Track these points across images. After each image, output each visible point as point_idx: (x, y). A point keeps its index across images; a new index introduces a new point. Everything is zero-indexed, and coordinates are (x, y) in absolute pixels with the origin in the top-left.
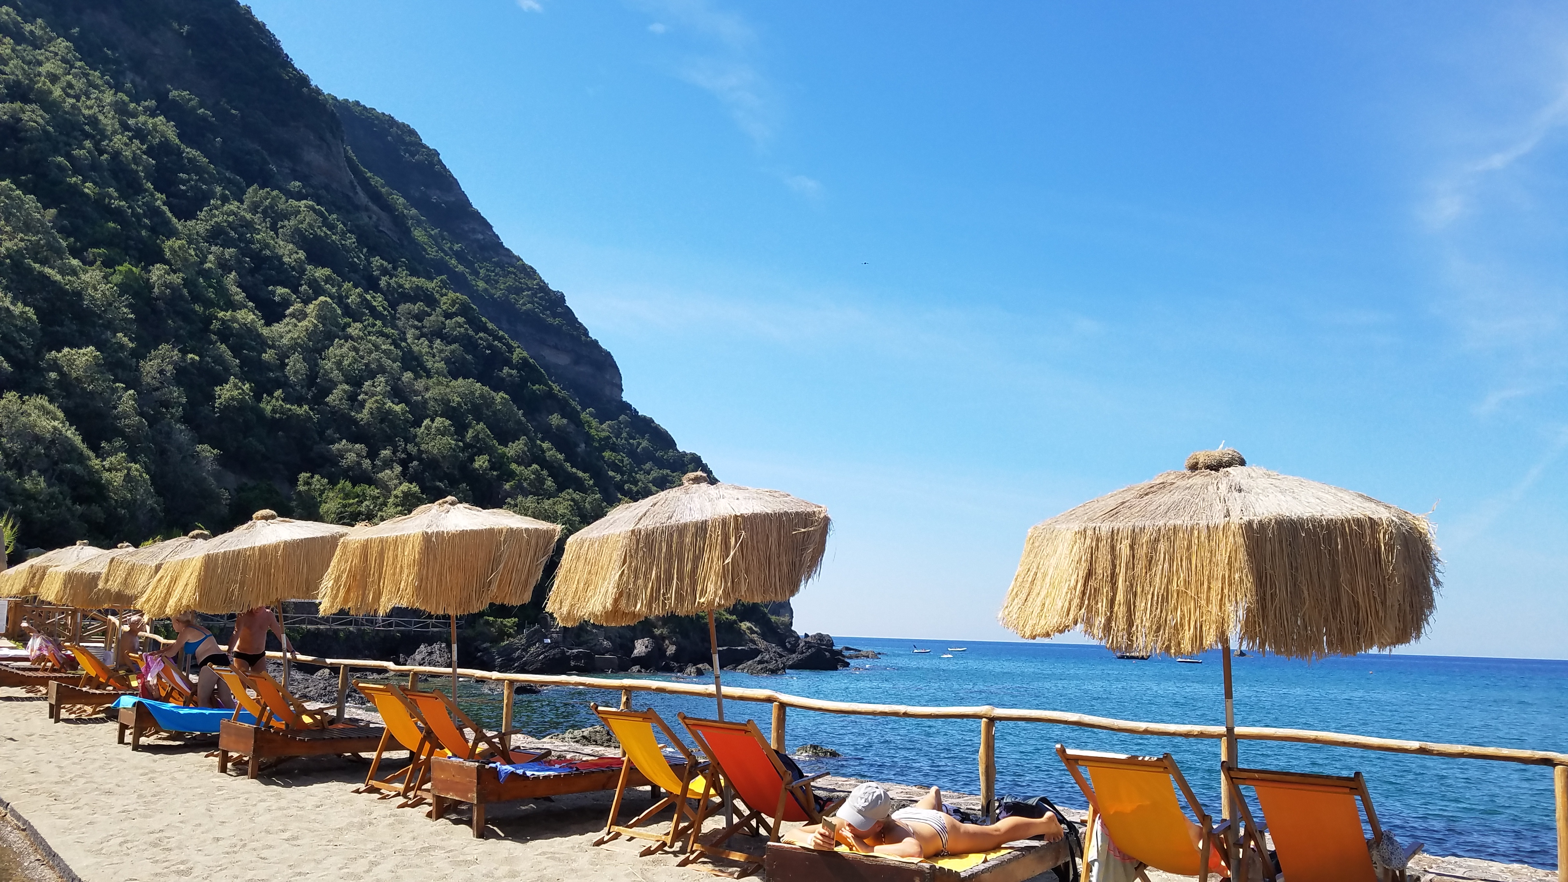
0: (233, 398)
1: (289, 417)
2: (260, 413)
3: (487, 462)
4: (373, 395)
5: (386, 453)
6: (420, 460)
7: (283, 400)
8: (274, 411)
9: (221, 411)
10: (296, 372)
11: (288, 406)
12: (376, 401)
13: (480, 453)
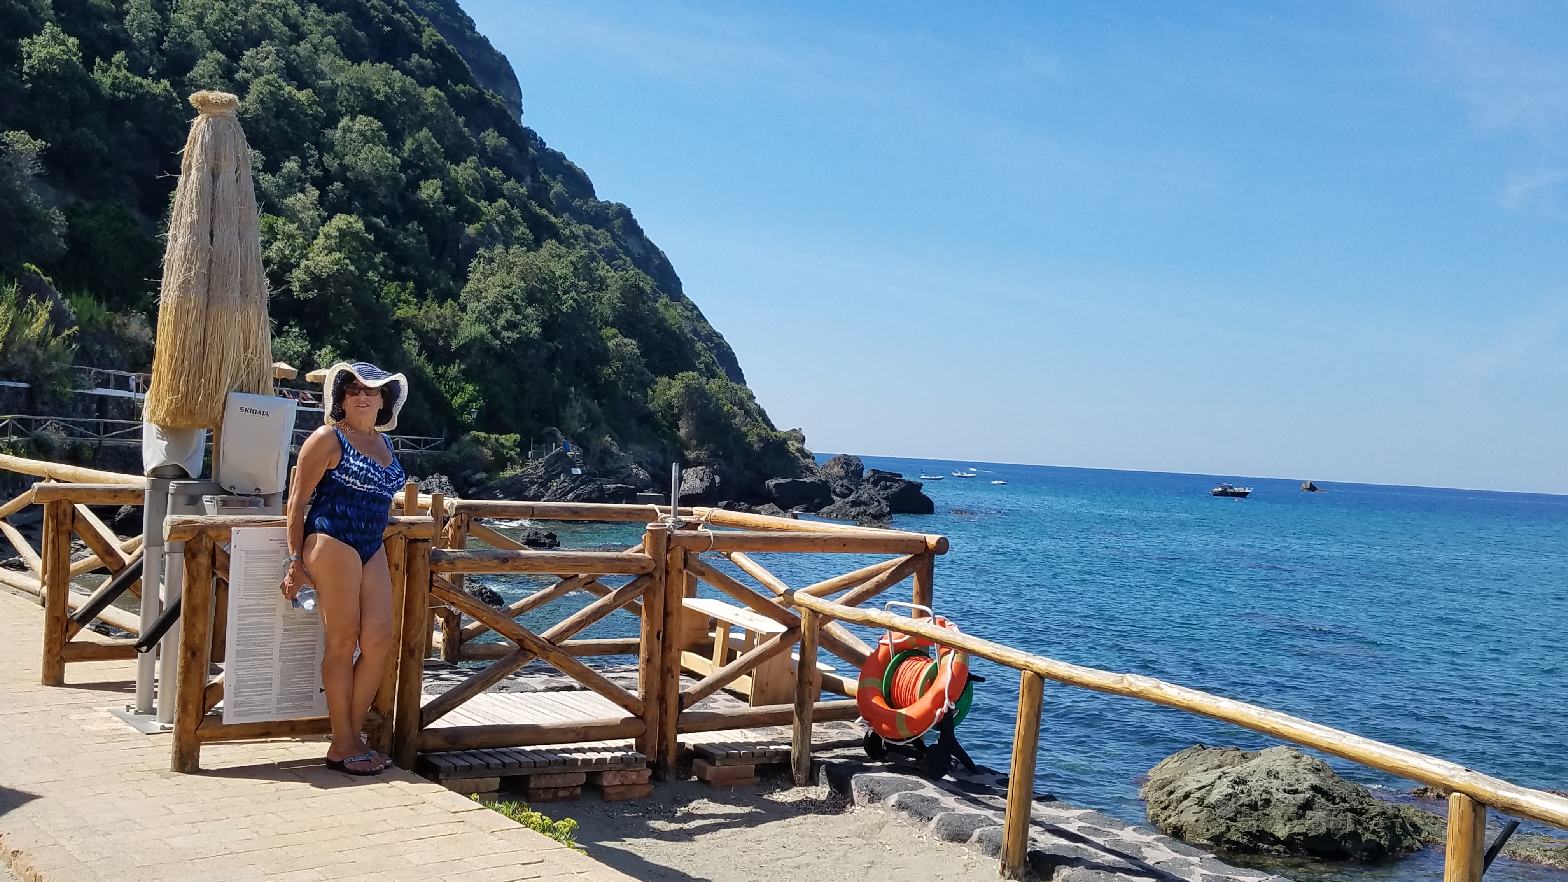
0: (52, 59)
1: (141, 98)
2: (94, 88)
3: (439, 191)
4: (258, 73)
5: (292, 165)
6: (345, 180)
7: (128, 69)
8: (115, 86)
9: (32, 79)
10: (141, 27)
11: (138, 79)
12: (267, 82)
13: (427, 175)
